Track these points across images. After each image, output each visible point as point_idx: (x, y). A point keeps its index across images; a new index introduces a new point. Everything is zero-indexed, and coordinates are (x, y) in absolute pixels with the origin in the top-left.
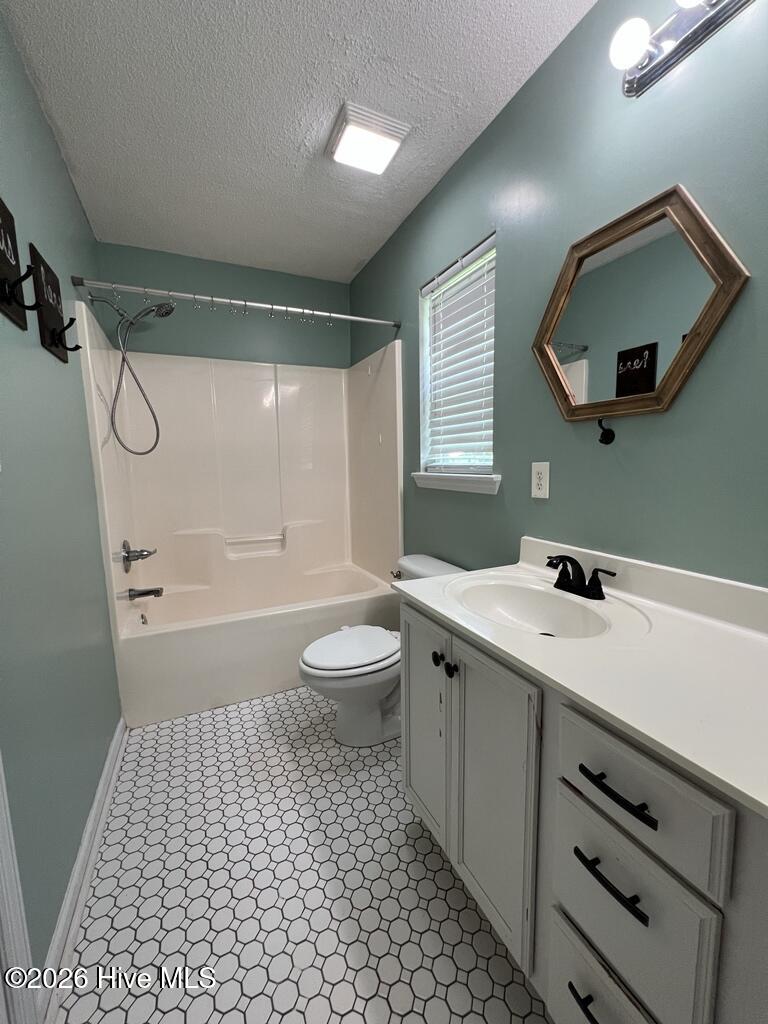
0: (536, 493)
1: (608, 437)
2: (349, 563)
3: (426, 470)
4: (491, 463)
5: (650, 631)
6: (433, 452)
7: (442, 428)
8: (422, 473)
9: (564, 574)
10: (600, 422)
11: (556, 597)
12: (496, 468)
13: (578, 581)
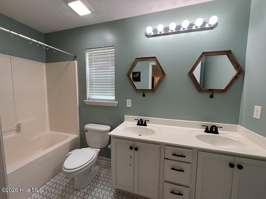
0: (128, 106)
1: (144, 95)
2: (48, 131)
3: (88, 100)
4: (114, 99)
5: (161, 131)
6: (90, 95)
7: (95, 88)
8: (87, 100)
9: (138, 122)
10: (144, 93)
11: (137, 127)
12: (116, 100)
13: (142, 123)
